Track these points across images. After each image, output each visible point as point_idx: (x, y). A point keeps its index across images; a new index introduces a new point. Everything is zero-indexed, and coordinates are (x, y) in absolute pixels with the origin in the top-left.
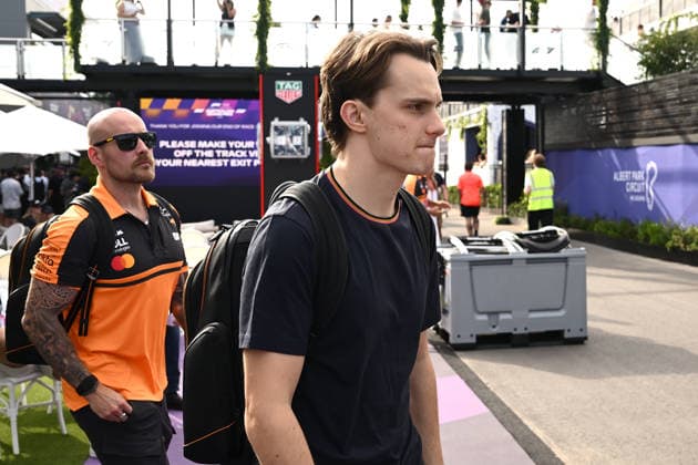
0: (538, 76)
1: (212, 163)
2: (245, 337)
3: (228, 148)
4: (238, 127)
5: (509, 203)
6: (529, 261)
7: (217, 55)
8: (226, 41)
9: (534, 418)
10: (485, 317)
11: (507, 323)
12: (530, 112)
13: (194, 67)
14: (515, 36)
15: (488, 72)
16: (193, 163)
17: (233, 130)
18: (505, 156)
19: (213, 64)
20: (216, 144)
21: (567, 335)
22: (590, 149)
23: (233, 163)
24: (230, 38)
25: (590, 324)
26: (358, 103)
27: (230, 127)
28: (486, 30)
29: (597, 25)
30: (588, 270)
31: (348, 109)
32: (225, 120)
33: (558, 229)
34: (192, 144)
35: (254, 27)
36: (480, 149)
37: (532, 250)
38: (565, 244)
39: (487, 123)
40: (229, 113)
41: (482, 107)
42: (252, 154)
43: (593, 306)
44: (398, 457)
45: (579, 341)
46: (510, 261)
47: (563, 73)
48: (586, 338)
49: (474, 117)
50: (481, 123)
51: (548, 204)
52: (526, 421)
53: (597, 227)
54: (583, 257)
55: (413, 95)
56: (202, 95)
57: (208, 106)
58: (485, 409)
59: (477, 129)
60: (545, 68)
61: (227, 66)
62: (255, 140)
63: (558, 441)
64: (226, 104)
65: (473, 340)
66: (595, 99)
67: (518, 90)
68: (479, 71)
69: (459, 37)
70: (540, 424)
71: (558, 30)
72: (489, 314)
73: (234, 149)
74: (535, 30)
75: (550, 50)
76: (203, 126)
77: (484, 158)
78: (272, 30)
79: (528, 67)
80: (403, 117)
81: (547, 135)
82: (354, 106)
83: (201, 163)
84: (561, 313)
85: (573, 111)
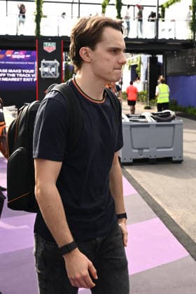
0: (164, 42)
1: (15, 80)
3: (22, 73)
4: (26, 63)
5: (150, 100)
6: (157, 126)
7: (17, 30)
8: (21, 24)
9: (158, 196)
10: (137, 151)
11: (146, 153)
12: (160, 58)
13: (7, 35)
14: (154, 23)
15: (141, 40)
16: (6, 79)
17: (25, 65)
18: (148, 78)
19: (15, 34)
20: (17, 71)
21: (174, 159)
22: (187, 75)
23: (24, 80)
24: (23, 22)
25: (184, 154)
26: (88, 48)
27: (23, 63)
28: (140, 20)
29: (191, 19)
30: (184, 130)
31: (83, 51)
32: (21, 60)
33: (171, 112)
34: (6, 71)
35: (35, 17)
36: (137, 75)
37: (158, 120)
38: (173, 118)
39: (141, 63)
40: (23, 57)
41: (138, 56)
42: (33, 76)
43: (186, 147)
45: (180, 162)
46: (148, 126)
47: (176, 40)
48: (182, 161)
49: (135, 60)
50: (138, 63)
51: (167, 100)
52: (154, 197)
53: (189, 111)
54: (182, 124)
55: (113, 46)
56: (10, 49)
57: (13, 54)
58: (136, 192)
59: (136, 66)
60: (168, 38)
61: (22, 35)
62: (34, 69)
63: (168, 206)
64: (21, 53)
65: (131, 161)
66: (190, 53)
67: (155, 48)
68: (137, 39)
70: (160, 199)
71: (174, 21)
72: (139, 149)
73: (25, 73)
74: (163, 21)
75: (170, 30)
76: (11, 63)
77: (139, 79)
78: (42, 19)
79: (160, 38)
80: (108, 56)
81: (168, 68)
82: (86, 50)
83: (10, 79)
84: (171, 149)
85: (180, 58)
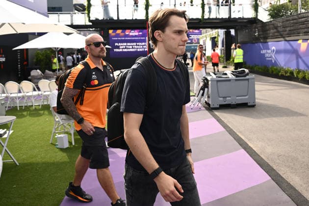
0: (235, 20)
1: (132, 50)
2: (122, 108)
3: (137, 45)
4: (139, 38)
5: (226, 61)
6: (236, 80)
7: (133, 16)
8: (136, 11)
9: (240, 132)
10: (222, 99)
11: (229, 101)
12: (233, 32)
13: (126, 19)
14: (228, 7)
15: (219, 19)
16: (126, 50)
17: (138, 39)
18: (225, 46)
19: (131, 19)
20: (133, 44)
21: (249, 104)
22: (253, 43)
23: (138, 50)
24: (137, 10)
25: (256, 101)
26: (160, 31)
27: (137, 38)
28: (218, 5)
29: (254, 3)
30: (256, 83)
31: (157, 33)
32: (136, 36)
33: (245, 70)
34: (125, 44)
35: (145, 6)
36: (216, 44)
37: (237, 76)
38: (248, 74)
39: (218, 35)
40: (137, 34)
41: (217, 30)
42: (144, 47)
43: (257, 95)
44: (176, 147)
45: (253, 106)
46: (230, 80)
47: (243, 18)
48: (255, 105)
49: (214, 34)
50: (216, 36)
52: (238, 133)
53: (255, 69)
54: (253, 78)
56: (129, 29)
57: (130, 32)
58: (224, 130)
59: (215, 38)
60: (237, 17)
61: (136, 19)
62: (145, 42)
63: (249, 140)
64: (136, 31)
65: (218, 106)
66: (254, 27)
67: (228, 24)
68: (216, 19)
69: (210, 8)
70: (243, 135)
71: (241, 5)
72: (223, 98)
73: (139, 45)
74: (234, 5)
75: (239, 11)
76: (129, 38)
77: (217, 47)
78: (150, 7)
79: (232, 17)
81: (239, 39)
82: (158, 33)
83: (128, 50)
84: (247, 97)
85: (247, 31)
